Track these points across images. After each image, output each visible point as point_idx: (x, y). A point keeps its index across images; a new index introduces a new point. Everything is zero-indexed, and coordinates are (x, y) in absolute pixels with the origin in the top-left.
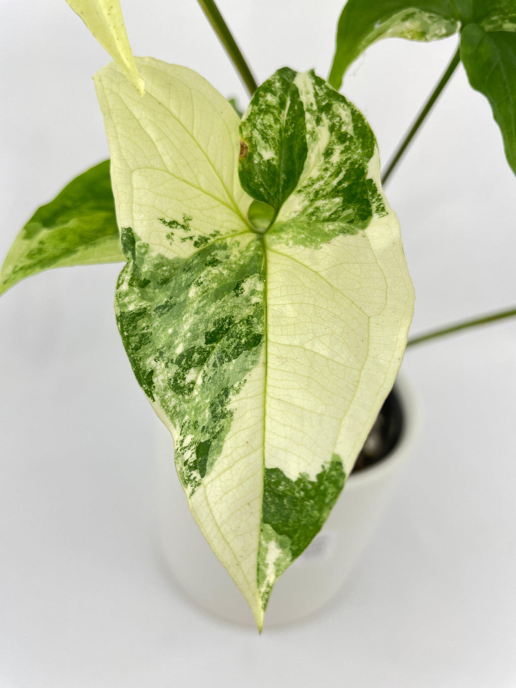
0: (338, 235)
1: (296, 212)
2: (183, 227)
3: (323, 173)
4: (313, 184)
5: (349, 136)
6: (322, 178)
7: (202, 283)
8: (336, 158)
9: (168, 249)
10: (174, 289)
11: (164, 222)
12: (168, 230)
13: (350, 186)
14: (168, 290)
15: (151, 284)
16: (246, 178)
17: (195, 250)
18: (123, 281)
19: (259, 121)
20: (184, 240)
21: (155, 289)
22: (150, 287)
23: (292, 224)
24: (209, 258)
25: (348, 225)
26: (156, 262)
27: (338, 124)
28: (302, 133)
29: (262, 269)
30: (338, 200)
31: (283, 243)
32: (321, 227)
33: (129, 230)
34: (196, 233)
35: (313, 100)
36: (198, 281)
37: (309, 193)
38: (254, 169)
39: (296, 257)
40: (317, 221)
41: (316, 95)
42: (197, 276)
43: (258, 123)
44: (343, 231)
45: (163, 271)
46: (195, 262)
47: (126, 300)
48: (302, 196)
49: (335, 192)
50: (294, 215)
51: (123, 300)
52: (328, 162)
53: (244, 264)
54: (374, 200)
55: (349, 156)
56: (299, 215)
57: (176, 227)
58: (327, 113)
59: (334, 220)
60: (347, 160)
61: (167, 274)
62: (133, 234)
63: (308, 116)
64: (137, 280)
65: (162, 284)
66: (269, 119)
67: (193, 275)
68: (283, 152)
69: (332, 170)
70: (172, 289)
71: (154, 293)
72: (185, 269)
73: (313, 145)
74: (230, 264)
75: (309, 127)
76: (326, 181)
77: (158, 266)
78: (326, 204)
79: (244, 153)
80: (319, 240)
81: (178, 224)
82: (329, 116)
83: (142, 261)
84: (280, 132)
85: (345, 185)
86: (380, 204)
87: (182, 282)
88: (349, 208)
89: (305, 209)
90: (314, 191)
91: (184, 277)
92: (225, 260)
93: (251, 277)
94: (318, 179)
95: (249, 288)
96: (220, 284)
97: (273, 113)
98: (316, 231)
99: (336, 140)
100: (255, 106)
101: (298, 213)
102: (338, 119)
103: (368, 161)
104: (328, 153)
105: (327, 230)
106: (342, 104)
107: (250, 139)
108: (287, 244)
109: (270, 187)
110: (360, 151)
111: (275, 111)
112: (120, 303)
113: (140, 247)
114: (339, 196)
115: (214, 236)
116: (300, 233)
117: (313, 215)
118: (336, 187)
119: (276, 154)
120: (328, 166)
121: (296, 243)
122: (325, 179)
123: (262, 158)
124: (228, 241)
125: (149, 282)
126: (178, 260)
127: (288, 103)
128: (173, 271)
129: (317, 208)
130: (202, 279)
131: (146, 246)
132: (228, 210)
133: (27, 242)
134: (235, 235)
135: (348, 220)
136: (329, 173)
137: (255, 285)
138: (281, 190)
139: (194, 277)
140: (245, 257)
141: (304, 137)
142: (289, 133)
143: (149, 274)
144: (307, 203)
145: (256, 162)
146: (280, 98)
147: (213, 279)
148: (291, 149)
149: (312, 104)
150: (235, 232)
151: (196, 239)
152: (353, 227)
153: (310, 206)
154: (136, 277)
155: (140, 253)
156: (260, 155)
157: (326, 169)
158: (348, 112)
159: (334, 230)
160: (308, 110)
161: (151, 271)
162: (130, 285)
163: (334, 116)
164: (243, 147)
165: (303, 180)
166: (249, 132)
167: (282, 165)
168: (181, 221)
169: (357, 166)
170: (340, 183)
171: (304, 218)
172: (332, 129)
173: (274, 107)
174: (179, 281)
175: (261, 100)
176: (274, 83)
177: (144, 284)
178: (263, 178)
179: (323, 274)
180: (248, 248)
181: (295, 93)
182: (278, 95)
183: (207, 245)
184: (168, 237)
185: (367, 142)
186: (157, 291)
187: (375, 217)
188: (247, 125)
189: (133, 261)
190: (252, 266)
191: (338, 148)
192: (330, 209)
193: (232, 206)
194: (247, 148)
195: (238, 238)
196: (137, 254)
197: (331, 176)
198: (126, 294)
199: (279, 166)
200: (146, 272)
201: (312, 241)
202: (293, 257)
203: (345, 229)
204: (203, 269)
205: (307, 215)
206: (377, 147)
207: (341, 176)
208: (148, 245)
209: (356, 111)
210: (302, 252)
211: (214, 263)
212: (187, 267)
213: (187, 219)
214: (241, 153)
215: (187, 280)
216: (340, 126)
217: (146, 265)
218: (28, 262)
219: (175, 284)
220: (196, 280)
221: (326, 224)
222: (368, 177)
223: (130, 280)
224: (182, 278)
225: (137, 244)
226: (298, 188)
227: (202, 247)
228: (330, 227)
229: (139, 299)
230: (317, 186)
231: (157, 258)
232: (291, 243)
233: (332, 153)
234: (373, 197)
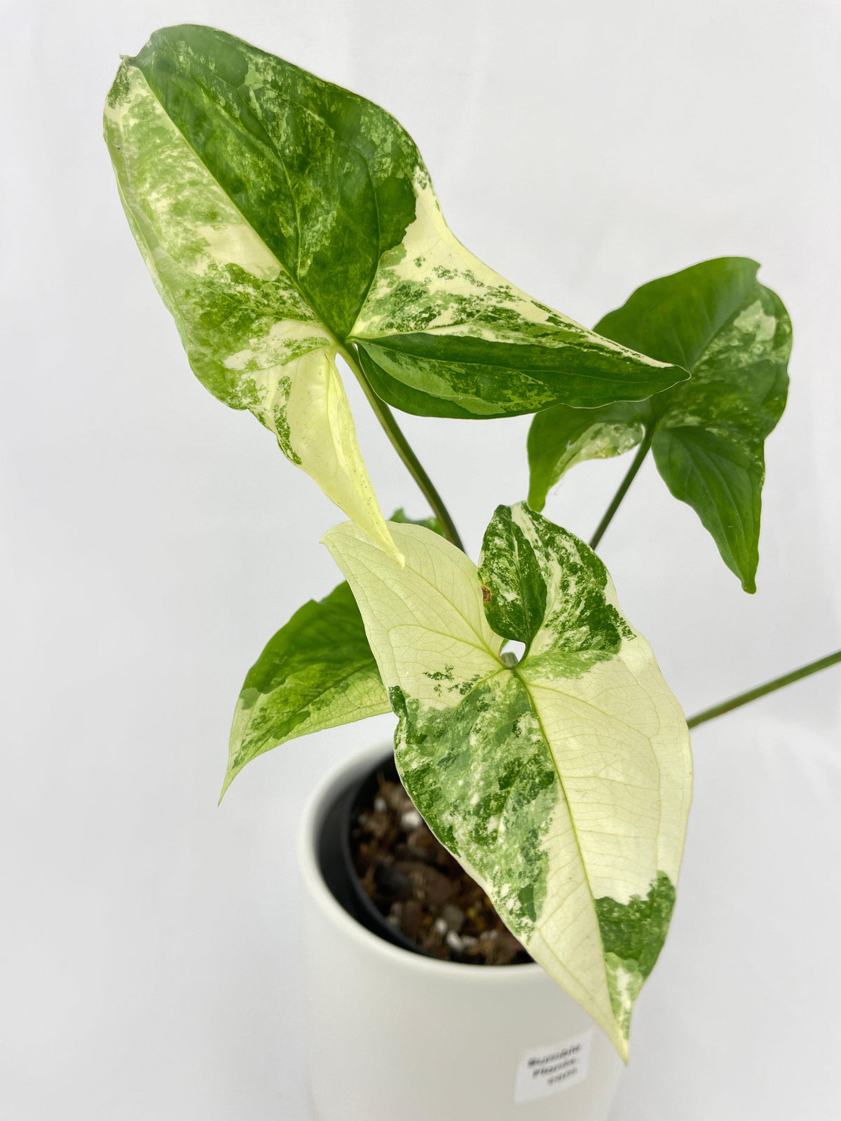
0: (595, 663)
1: (547, 645)
2: (447, 677)
3: (565, 605)
4: (558, 617)
5: (579, 566)
6: (565, 610)
7: (480, 730)
8: (573, 590)
9: (437, 701)
10: (453, 740)
11: (430, 675)
12: (435, 683)
13: (592, 614)
14: (446, 742)
15: (428, 738)
16: (494, 619)
17: (463, 697)
18: (400, 740)
19: (495, 565)
20: (450, 689)
21: (433, 742)
22: (427, 741)
23: (547, 657)
24: (479, 704)
25: (600, 651)
26: (429, 715)
27: (565, 556)
28: (537, 571)
29: (531, 706)
30: (585, 629)
31: (542, 677)
32: (576, 657)
33: (397, 688)
34: (460, 681)
35: (536, 536)
36: (476, 728)
37: (556, 626)
38: (500, 610)
39: (560, 689)
40: (570, 651)
41: (537, 530)
42: (473, 724)
43: (494, 568)
44: (599, 658)
45: (437, 723)
46: (467, 709)
47: (407, 758)
48: (550, 630)
49: (580, 622)
50: (547, 649)
51: (404, 759)
52: (567, 595)
53: (510, 703)
54: (618, 624)
55: (584, 585)
56: (551, 648)
57: (441, 678)
58: (552, 547)
59: (587, 648)
60: (584, 589)
61: (441, 726)
62: (401, 692)
63: (537, 553)
64: (414, 736)
65: (439, 737)
66: (503, 563)
67: (468, 723)
68: (524, 591)
69: (572, 601)
70: (450, 741)
71: (433, 746)
72: (458, 719)
73: (549, 581)
74: (498, 705)
75: (542, 563)
76: (570, 612)
77: (432, 720)
78: (575, 634)
79: (488, 597)
80: (578, 670)
81: (442, 675)
82: (555, 549)
83: (416, 717)
84: (517, 573)
85: (588, 613)
86: (625, 627)
87: (459, 731)
88: (597, 635)
89: (556, 642)
90: (561, 623)
91: (460, 726)
92: (492, 703)
93: (523, 715)
94: (562, 612)
95: (526, 727)
96: (497, 727)
97: (505, 556)
98: (572, 661)
99: (568, 572)
100: (487, 551)
101: (550, 646)
102: (564, 551)
103: (604, 589)
104: (565, 586)
105: (583, 659)
106: (564, 536)
107: (490, 584)
108: (548, 678)
109: (518, 625)
110: (593, 579)
111: (506, 553)
112: (402, 762)
113: (411, 703)
114: (585, 625)
115: (475, 680)
116: (559, 666)
117: (566, 646)
118: (580, 616)
119: (518, 594)
120: (568, 598)
121: (556, 676)
122: (568, 611)
123: (506, 600)
124: (489, 682)
125: (426, 736)
126: (448, 710)
127: (516, 543)
128: (446, 722)
129: (568, 639)
130: (479, 726)
131: (416, 701)
132: (482, 653)
133: (247, 711)
134: (493, 675)
135: (600, 647)
136: (570, 605)
137: (530, 723)
138: (529, 627)
139: (470, 725)
140: (510, 696)
141: (540, 575)
142: (526, 573)
143: (425, 728)
144: (556, 636)
145: (500, 604)
146: (507, 540)
147: (489, 723)
148: (531, 588)
149: (537, 541)
150: (493, 674)
151: (461, 687)
152: (606, 653)
153: (560, 638)
154: (412, 734)
155: (412, 710)
156: (503, 597)
157: (567, 601)
158: (572, 543)
159: (589, 659)
160: (536, 548)
161: (426, 726)
162: (408, 743)
163: (559, 548)
164: (485, 592)
165: (548, 615)
166: (488, 577)
167: (526, 604)
168: (444, 672)
169: (594, 594)
170: (582, 612)
171: (556, 650)
172: (561, 562)
173: (505, 550)
174: (456, 731)
175: (491, 544)
176: (497, 525)
177: (421, 740)
178: (510, 618)
179: (591, 702)
180: (509, 686)
181: (519, 532)
182: (504, 537)
183: (472, 690)
184: (436, 689)
185: (598, 570)
186: (435, 744)
187: (624, 640)
188: (485, 570)
189: (405, 718)
190: (520, 705)
191: (573, 580)
192: (580, 638)
193: (484, 648)
194: (489, 592)
195: (496, 678)
196: (408, 711)
197: (573, 607)
198: (406, 753)
199: (524, 604)
200: (422, 727)
201: (572, 672)
202: (557, 689)
203: (600, 656)
204: (477, 716)
205: (559, 647)
206: (609, 574)
207: (582, 605)
208: (417, 700)
209: (578, 541)
210: (564, 684)
211: (485, 707)
212: (460, 716)
213: (449, 669)
214: (485, 598)
215: (464, 729)
216: (568, 557)
217: (420, 721)
218: (256, 734)
219: (453, 735)
220: (474, 727)
221: (580, 653)
222: (607, 603)
223: (407, 738)
224: (458, 728)
225: (407, 701)
226: (545, 622)
227: (468, 693)
228: (585, 656)
229: (420, 756)
230: (562, 619)
231: (429, 712)
232: (551, 676)
233: (568, 585)
234: (617, 622)
